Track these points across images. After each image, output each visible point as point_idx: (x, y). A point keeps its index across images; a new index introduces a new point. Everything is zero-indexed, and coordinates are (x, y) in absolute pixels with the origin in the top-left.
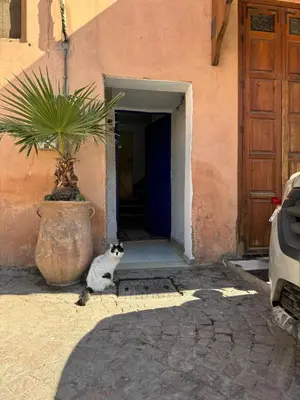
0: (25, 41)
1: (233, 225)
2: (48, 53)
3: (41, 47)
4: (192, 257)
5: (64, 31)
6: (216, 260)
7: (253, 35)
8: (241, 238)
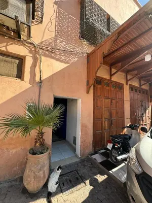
0: (23, 80)
1: (91, 143)
2: (33, 86)
3: (30, 83)
4: (80, 156)
5: (40, 79)
6: (87, 155)
7: (97, 86)
8: (94, 146)
